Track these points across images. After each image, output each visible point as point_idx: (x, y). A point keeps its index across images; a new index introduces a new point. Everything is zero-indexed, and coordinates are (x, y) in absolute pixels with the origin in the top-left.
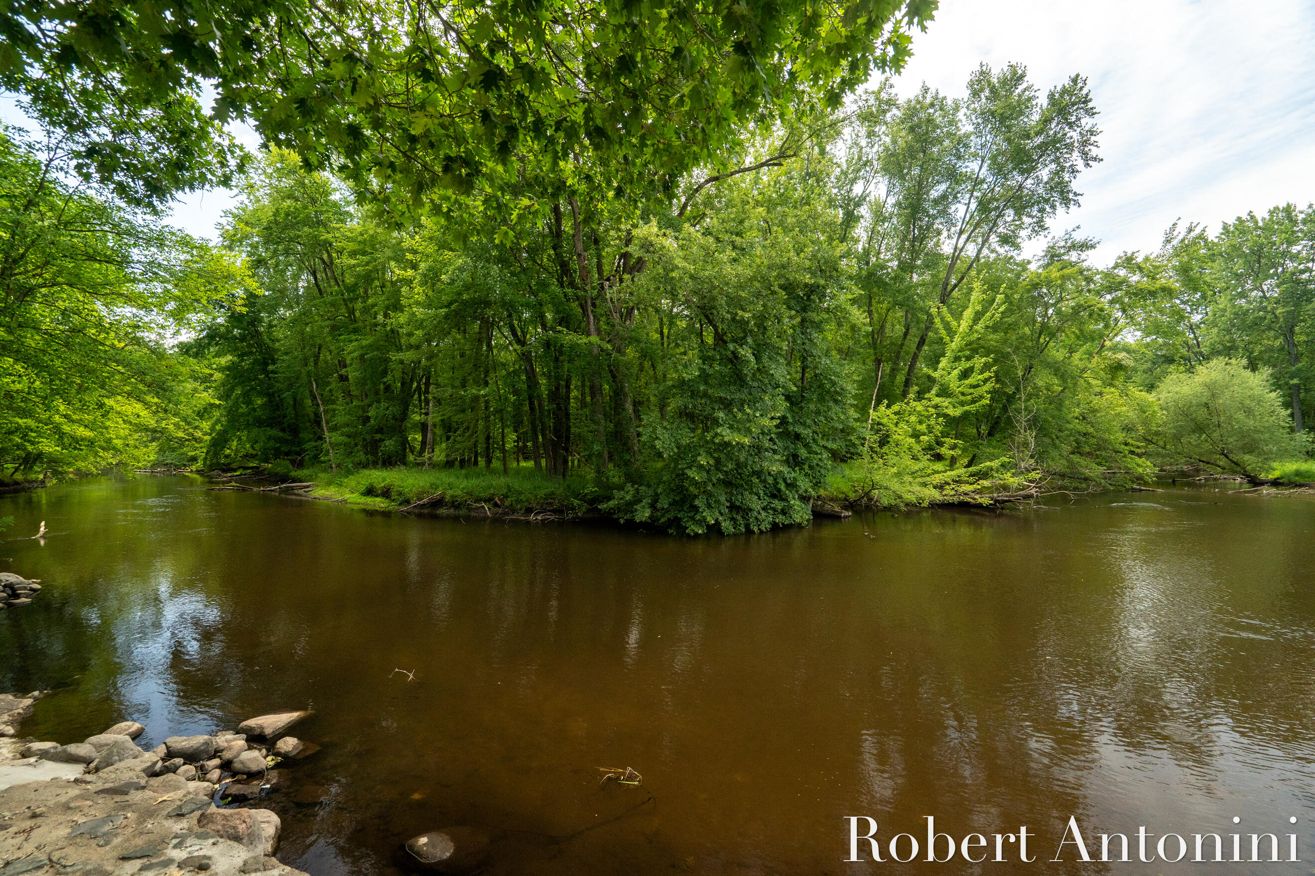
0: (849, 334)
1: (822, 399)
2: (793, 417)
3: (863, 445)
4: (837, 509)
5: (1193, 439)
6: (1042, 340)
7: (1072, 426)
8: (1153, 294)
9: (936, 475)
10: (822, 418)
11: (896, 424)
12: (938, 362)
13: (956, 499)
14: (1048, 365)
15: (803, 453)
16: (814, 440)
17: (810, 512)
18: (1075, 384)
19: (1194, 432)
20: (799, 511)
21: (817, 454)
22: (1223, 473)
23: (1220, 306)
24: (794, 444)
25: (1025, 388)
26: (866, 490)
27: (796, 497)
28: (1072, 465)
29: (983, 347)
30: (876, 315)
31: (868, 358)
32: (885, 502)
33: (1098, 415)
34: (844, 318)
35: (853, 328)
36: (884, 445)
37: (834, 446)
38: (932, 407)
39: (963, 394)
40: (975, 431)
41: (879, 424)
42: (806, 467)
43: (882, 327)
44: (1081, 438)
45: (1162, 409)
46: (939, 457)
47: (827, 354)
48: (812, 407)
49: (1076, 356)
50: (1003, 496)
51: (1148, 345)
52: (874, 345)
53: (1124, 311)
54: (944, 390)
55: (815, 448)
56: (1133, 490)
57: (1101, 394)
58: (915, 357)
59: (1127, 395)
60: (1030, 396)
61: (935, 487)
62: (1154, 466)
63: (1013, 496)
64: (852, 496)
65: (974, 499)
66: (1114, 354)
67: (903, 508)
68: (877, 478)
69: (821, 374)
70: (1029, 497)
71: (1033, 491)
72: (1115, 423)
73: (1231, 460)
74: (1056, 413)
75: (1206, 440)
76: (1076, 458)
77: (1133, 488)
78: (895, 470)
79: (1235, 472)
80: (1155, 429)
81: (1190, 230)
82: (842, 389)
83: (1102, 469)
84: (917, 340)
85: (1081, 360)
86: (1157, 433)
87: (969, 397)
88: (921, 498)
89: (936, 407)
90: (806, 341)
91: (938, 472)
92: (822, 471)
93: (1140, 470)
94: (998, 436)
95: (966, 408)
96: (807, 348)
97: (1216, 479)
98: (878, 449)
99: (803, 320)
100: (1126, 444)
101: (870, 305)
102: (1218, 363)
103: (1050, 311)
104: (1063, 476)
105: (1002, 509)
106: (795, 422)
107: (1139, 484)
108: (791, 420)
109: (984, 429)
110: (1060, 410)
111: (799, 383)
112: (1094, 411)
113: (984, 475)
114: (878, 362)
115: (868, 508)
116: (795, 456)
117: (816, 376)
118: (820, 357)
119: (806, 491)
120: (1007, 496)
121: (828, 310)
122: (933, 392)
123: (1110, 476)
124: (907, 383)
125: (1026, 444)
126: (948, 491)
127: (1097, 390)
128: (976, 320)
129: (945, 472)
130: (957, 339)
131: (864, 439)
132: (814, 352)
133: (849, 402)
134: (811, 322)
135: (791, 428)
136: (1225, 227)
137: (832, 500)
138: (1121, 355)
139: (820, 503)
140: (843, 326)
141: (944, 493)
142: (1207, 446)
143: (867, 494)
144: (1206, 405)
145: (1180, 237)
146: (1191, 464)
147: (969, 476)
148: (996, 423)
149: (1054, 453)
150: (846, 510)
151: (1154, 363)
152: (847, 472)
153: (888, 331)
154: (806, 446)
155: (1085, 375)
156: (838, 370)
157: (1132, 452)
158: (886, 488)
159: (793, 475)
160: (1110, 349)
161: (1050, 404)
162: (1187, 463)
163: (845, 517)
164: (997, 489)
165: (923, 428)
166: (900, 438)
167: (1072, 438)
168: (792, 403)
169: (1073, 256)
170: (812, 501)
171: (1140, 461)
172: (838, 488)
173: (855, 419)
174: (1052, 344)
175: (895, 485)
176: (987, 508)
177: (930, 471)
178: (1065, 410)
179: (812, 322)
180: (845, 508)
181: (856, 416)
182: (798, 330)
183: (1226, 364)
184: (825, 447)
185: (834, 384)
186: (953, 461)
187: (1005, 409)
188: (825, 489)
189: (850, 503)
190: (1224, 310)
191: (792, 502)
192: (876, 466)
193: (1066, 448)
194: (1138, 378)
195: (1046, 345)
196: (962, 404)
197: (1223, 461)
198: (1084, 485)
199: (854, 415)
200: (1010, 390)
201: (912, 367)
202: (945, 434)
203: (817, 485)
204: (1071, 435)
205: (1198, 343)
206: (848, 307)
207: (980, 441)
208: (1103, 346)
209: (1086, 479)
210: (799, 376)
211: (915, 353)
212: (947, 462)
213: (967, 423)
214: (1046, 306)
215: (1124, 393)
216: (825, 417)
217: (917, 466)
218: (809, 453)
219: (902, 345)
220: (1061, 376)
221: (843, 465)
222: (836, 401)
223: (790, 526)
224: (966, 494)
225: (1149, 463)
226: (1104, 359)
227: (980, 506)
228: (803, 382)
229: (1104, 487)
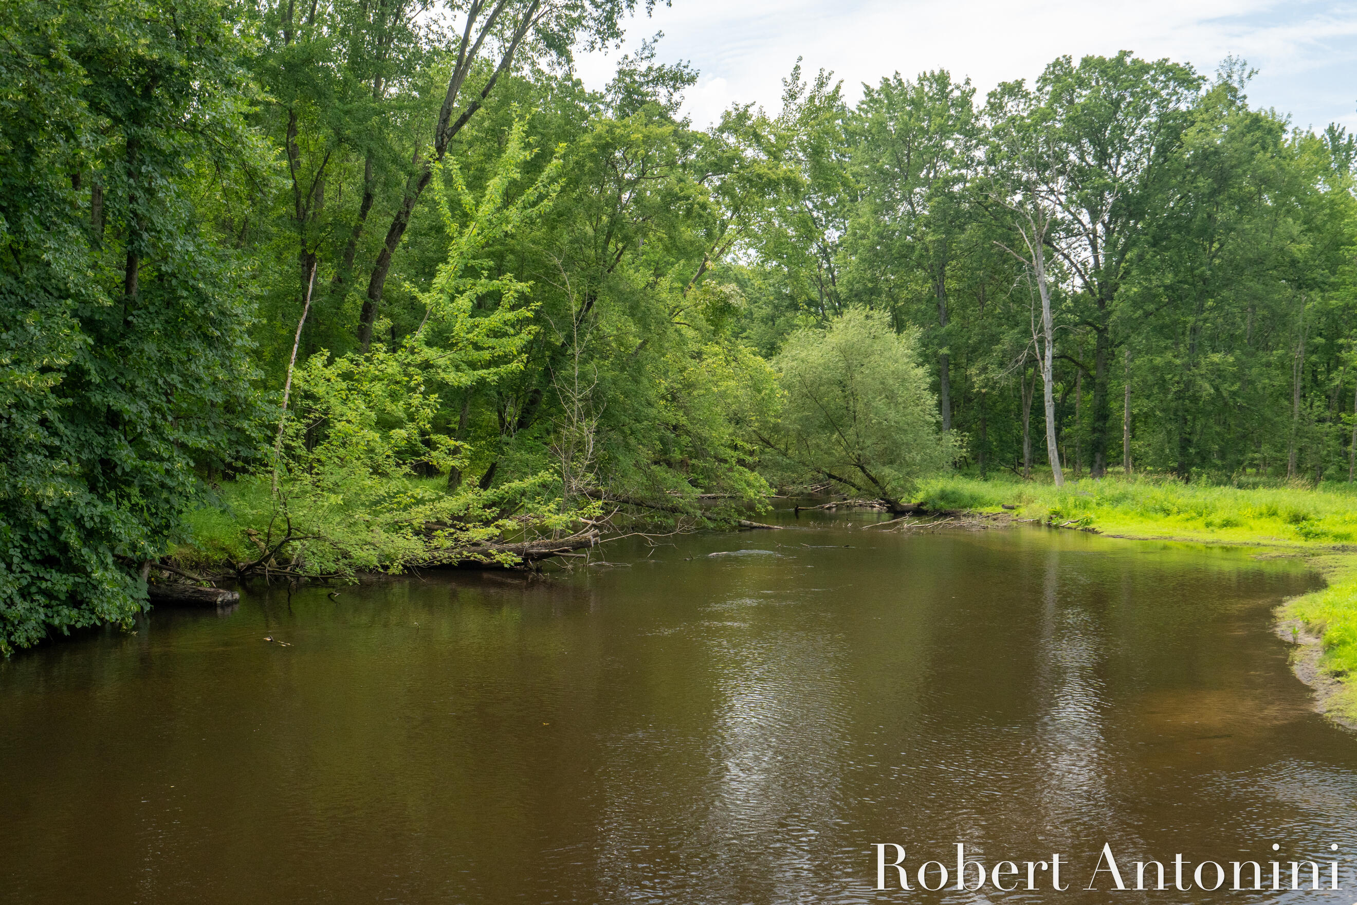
0: (243, 190)
1: (172, 332)
2: (102, 371)
3: (270, 440)
4: (206, 587)
5: (822, 440)
6: (611, 248)
7: (655, 411)
8: (773, 185)
9: (421, 508)
10: (175, 378)
11: (344, 402)
12: (433, 275)
13: (455, 558)
14: (621, 296)
15: (126, 456)
16: (154, 427)
17: (144, 594)
18: (662, 335)
19: (824, 427)
20: (114, 595)
21: (161, 459)
22: (858, 497)
23: (861, 220)
24: (104, 435)
25: (582, 336)
26: (276, 541)
27: (110, 560)
28: (655, 484)
29: (512, 251)
30: (304, 160)
31: (287, 248)
32: (314, 566)
33: (695, 393)
34: (230, 150)
35: (251, 176)
36: (317, 443)
37: (203, 443)
38: (418, 366)
39: (477, 347)
40: (495, 416)
41: (308, 396)
42: (135, 491)
43: (317, 184)
44: (668, 433)
45: (784, 387)
46: (427, 471)
47: (190, 228)
48: (150, 348)
49: (665, 282)
50: (538, 545)
51: (766, 276)
52: (300, 220)
53: (736, 210)
54: (440, 333)
55: (157, 446)
56: (741, 528)
57: (698, 356)
58: (383, 260)
59: (735, 360)
60: (590, 354)
61: (417, 533)
62: (771, 485)
63: (556, 546)
64: (244, 556)
65: (489, 555)
66: (720, 284)
67: (352, 578)
68: (299, 514)
69: (174, 275)
70: (581, 545)
71: (589, 535)
72: (719, 409)
73: (868, 475)
74: (630, 386)
75: (839, 443)
76: (660, 471)
77: (740, 525)
78: (336, 499)
79: (872, 495)
80: (773, 420)
81: (821, 84)
82: (222, 313)
83: (698, 492)
84: (389, 220)
85: (671, 290)
86: (776, 429)
87: (486, 355)
88: (387, 557)
89: (426, 366)
90: (139, 194)
91: (420, 502)
92: (175, 500)
93: (751, 493)
94: (536, 428)
95: (482, 372)
96: (141, 210)
97: (849, 507)
98: (302, 452)
99: (132, 144)
100: (735, 448)
101: (292, 130)
102: (854, 314)
103: (625, 196)
104: (639, 504)
105: (538, 570)
106: (107, 384)
107: (749, 518)
108: (96, 379)
109: (512, 413)
110: (637, 381)
111: (120, 293)
112: (690, 386)
113: (507, 507)
114: (308, 261)
115: (278, 580)
116: (108, 464)
117: (161, 277)
118: (170, 234)
119: (134, 547)
120: (546, 546)
121: (193, 128)
122: (420, 335)
123: (706, 505)
124: (367, 313)
125: (580, 445)
126: (442, 540)
127: (693, 347)
128: (508, 198)
129: (440, 498)
130: (472, 229)
131: (275, 429)
132: (158, 220)
133: (239, 343)
134: (152, 149)
135: (96, 398)
136: (869, 91)
137: (196, 566)
138: (729, 288)
139: (166, 574)
140: (227, 168)
141: (435, 543)
142: (839, 452)
143: (277, 551)
144: (842, 384)
145: (807, 93)
146: (820, 481)
147: (485, 506)
148: (533, 402)
149: (626, 461)
150: (230, 588)
151: (776, 307)
152: (234, 503)
153: (329, 192)
154: (136, 441)
155: (677, 319)
156: (214, 269)
157: (741, 462)
158: (318, 537)
159: (101, 508)
160: (713, 276)
161: (623, 369)
162: (815, 480)
163: (227, 604)
164: (530, 532)
165: (397, 409)
166: (349, 428)
167: (655, 435)
168: (99, 340)
169: (662, 94)
170: (147, 571)
171: (751, 476)
172: (212, 539)
173: (255, 384)
174: (627, 256)
175: (335, 531)
176: (512, 571)
177: (407, 500)
178: (645, 381)
179: (155, 150)
180: (227, 583)
181: (257, 374)
182: (118, 166)
183: (867, 317)
184: (183, 446)
185: (202, 299)
186: (455, 477)
187: (547, 374)
188: (181, 542)
189: (239, 572)
190: (867, 228)
191: (97, 575)
192: (296, 489)
193: (645, 454)
194: (756, 330)
195: (618, 259)
196: (473, 366)
197: (859, 478)
198: (671, 521)
199: (248, 369)
200: (558, 339)
201: (377, 276)
202: (440, 426)
203: (157, 533)
204: (654, 428)
205: (833, 277)
206: (241, 128)
207: (504, 437)
208: (704, 269)
209: (674, 510)
210: (119, 276)
211: (385, 250)
212: (443, 481)
213: (481, 401)
214: (622, 184)
215: (732, 358)
216: (182, 375)
217: (381, 488)
218: (141, 457)
219: (357, 231)
220: (640, 320)
221: (227, 486)
222: (209, 341)
223: (92, 633)
224: (476, 544)
225: (763, 481)
226: (706, 292)
227: (498, 568)
228: (128, 291)
229: (698, 523)
